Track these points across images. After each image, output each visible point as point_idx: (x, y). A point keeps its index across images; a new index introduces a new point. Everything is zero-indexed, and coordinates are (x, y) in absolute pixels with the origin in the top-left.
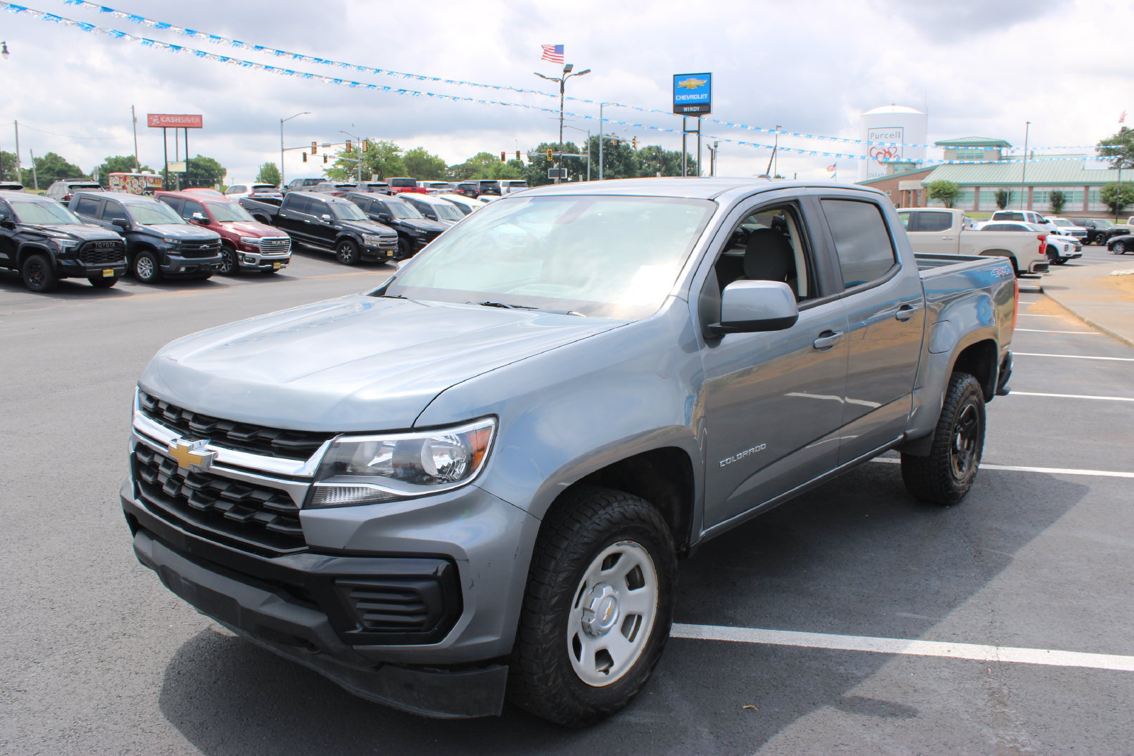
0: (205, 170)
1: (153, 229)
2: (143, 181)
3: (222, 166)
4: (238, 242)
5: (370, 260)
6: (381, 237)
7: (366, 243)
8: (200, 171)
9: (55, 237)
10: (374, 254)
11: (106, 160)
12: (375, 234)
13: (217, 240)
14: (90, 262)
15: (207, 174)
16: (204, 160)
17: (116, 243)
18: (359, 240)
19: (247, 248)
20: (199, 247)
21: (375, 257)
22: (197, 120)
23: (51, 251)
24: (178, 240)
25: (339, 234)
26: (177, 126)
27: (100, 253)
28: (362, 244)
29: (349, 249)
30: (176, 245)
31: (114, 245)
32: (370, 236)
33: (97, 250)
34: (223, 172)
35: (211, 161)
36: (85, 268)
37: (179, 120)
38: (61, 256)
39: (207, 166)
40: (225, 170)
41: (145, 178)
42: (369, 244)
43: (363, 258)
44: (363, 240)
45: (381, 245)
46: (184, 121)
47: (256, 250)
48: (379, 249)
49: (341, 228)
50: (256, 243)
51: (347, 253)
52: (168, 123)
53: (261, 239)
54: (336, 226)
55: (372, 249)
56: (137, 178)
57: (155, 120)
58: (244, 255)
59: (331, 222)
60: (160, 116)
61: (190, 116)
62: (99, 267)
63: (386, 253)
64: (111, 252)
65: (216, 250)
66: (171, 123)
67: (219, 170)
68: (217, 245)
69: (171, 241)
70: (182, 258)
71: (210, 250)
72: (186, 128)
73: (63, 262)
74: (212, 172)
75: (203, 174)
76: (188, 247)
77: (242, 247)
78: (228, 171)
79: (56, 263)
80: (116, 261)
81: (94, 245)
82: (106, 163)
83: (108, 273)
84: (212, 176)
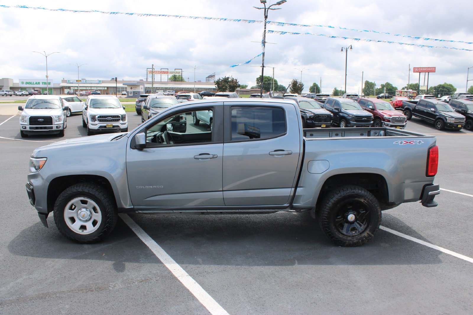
0: (447, 89)
1: (348, 112)
2: (408, 93)
3: (455, 87)
4: (383, 118)
5: (450, 129)
6: (455, 119)
7: (448, 121)
8: (445, 89)
9: (307, 113)
10: (451, 126)
11: (407, 85)
12: (452, 117)
13: (371, 116)
14: (317, 122)
15: (447, 91)
16: (447, 85)
17: (328, 116)
18: (445, 120)
19: (386, 120)
20: (362, 119)
21: (452, 127)
22: (434, 69)
23: (305, 117)
24: (354, 116)
25: (437, 117)
26: (425, 72)
27: (321, 119)
28: (446, 121)
29: (440, 123)
30: (353, 117)
31: (327, 116)
32: (450, 118)
33: (320, 118)
34: (455, 90)
35: (451, 85)
36: (315, 124)
37: (425, 69)
38: (308, 119)
39: (448, 87)
40: (456, 89)
41: (409, 92)
42: (449, 121)
43: (446, 127)
44: (446, 120)
45: (455, 122)
46: (428, 70)
47: (389, 121)
48: (454, 124)
49: (438, 114)
50: (389, 118)
51: (439, 125)
52: (421, 71)
53: (391, 117)
54: (436, 114)
55: (450, 124)
56: (406, 92)
57: (416, 70)
58: (384, 123)
59: (434, 112)
60: (418, 68)
61: (430, 68)
62: (320, 124)
63: (457, 126)
64: (325, 119)
65: (370, 120)
66: (422, 71)
67: (453, 89)
68: (371, 118)
69: (352, 116)
70: (355, 122)
71: (367, 120)
72: (428, 72)
73: (308, 121)
74: (450, 90)
75: (446, 90)
76: (357, 118)
77: (384, 120)
78: (457, 89)
79: (306, 121)
80: (327, 122)
81: (319, 116)
82: (407, 86)
83: (324, 126)
84: (450, 91)
